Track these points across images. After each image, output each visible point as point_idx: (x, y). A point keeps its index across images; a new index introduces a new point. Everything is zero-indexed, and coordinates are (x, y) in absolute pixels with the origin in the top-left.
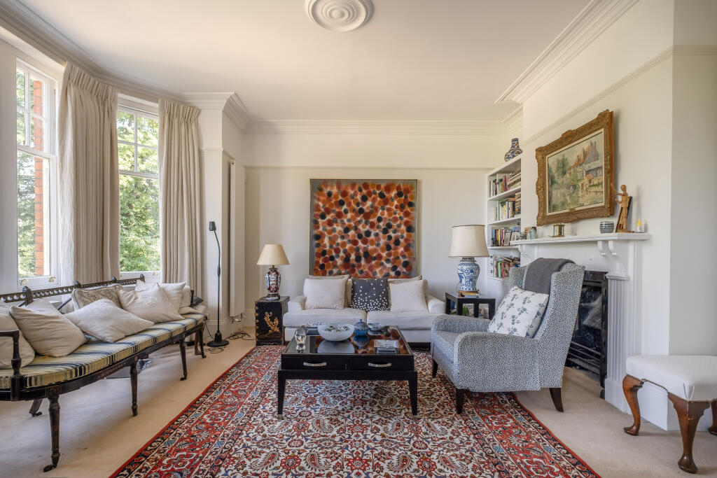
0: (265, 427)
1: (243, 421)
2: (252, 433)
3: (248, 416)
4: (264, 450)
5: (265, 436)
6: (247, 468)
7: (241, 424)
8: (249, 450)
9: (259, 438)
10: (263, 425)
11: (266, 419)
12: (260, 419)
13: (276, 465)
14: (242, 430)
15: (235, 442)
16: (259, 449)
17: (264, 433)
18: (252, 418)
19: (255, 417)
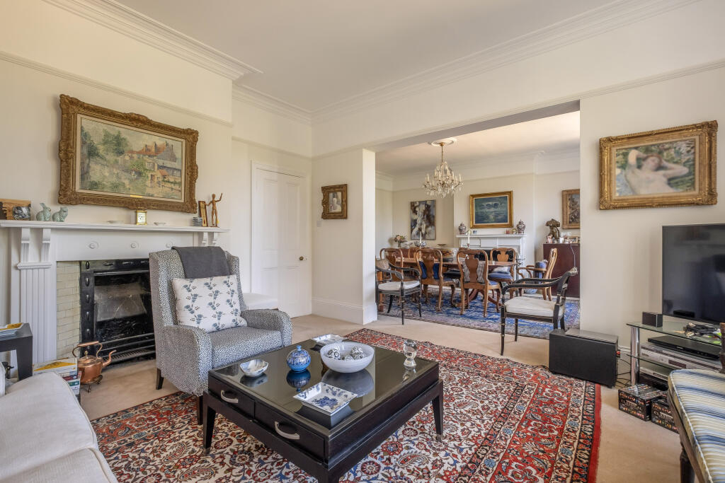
0: (460, 434)
1: (485, 452)
2: (474, 431)
3: (478, 457)
4: (465, 413)
5: (462, 425)
6: (481, 405)
7: (488, 448)
8: (479, 417)
9: (468, 424)
10: (462, 437)
11: (457, 443)
12: (464, 446)
13: (459, 400)
14: (486, 438)
15: (492, 427)
16: (470, 415)
17: (462, 428)
18: (473, 451)
19: (470, 452)
